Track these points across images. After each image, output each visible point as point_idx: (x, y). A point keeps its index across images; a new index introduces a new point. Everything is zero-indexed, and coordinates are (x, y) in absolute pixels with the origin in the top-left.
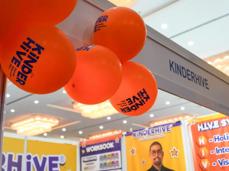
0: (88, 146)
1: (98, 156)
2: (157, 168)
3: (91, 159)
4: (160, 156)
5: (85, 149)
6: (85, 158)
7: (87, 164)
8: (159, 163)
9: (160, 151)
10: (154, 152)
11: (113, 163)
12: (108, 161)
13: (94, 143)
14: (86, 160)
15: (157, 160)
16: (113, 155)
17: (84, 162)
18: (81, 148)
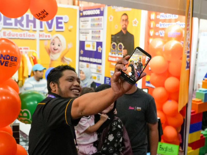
0: (85, 10)
1: (90, 18)
2: (124, 32)
3: (86, 20)
4: (126, 24)
5: (82, 12)
6: (82, 19)
7: (83, 23)
8: (125, 29)
9: (127, 20)
10: (123, 20)
11: (98, 24)
12: (96, 23)
13: (88, 9)
14: (83, 20)
15: (124, 26)
16: (99, 19)
17: (82, 21)
18: (80, 12)
